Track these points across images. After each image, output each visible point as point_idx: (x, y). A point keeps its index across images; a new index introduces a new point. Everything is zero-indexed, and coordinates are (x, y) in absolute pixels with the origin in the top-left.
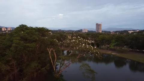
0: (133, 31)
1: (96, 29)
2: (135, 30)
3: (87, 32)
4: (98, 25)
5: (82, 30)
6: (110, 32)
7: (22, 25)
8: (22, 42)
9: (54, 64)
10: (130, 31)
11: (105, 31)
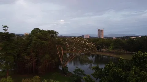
0: (135, 36)
1: (98, 34)
2: (137, 36)
3: (89, 38)
4: (100, 31)
5: (83, 36)
6: (112, 38)
7: (37, 28)
8: (39, 40)
9: (61, 58)
10: (132, 37)
11: (107, 37)
